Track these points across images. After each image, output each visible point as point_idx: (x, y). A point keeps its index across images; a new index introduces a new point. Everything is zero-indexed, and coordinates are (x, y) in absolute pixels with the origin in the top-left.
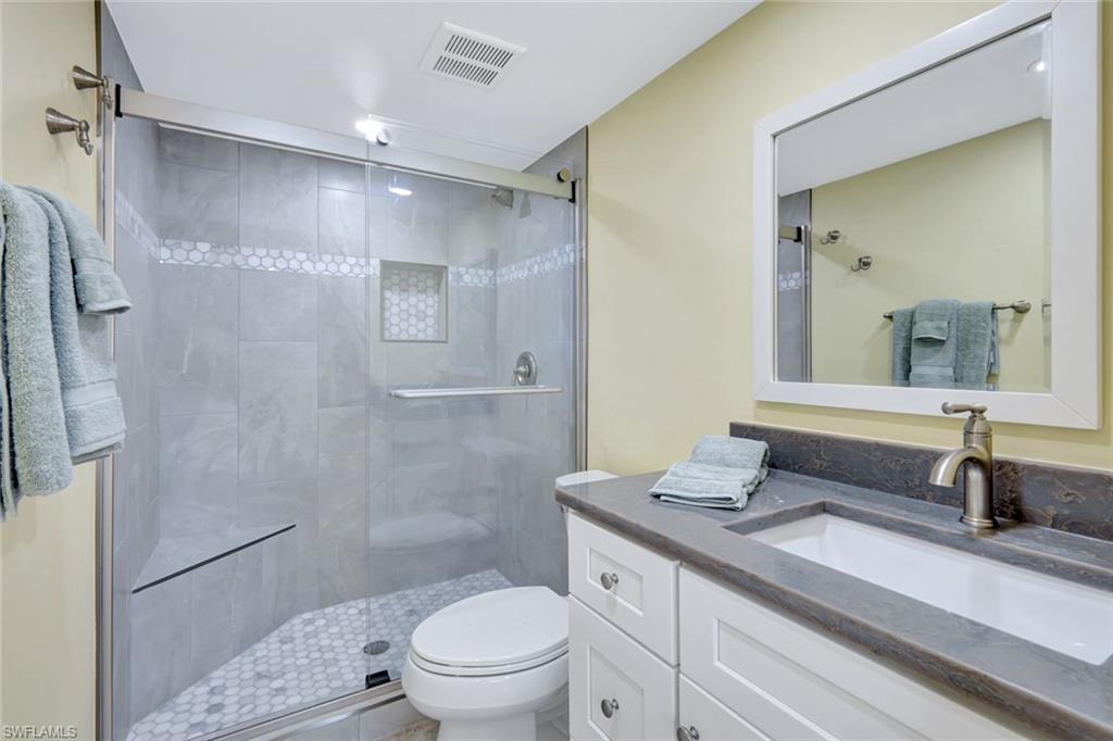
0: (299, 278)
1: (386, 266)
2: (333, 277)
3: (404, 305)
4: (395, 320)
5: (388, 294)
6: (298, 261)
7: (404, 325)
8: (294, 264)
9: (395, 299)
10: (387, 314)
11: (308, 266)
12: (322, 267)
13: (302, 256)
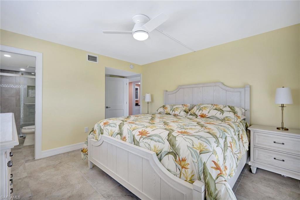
0: (12, 88)
1: (28, 87)
2: (18, 88)
3: (32, 92)
4: (31, 94)
5: (29, 90)
6: (12, 86)
7: (32, 95)
8: (11, 86)
9: (31, 91)
10: (29, 93)
11: (14, 87)
12: (17, 87)
13: (13, 85)
